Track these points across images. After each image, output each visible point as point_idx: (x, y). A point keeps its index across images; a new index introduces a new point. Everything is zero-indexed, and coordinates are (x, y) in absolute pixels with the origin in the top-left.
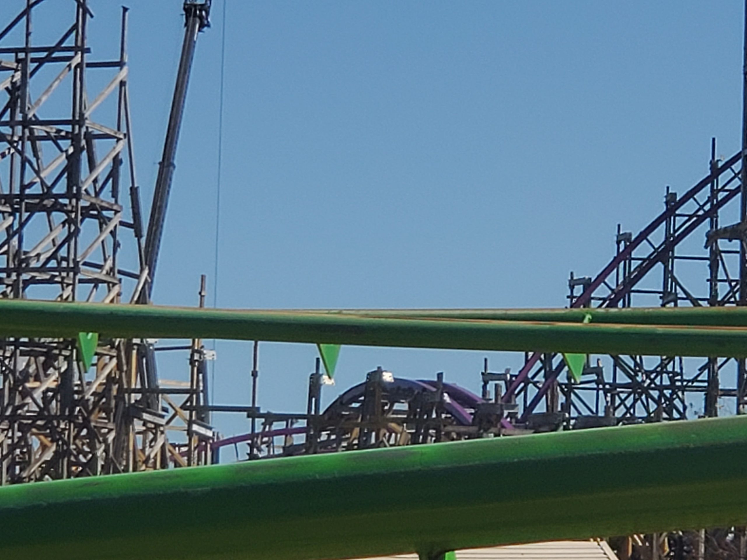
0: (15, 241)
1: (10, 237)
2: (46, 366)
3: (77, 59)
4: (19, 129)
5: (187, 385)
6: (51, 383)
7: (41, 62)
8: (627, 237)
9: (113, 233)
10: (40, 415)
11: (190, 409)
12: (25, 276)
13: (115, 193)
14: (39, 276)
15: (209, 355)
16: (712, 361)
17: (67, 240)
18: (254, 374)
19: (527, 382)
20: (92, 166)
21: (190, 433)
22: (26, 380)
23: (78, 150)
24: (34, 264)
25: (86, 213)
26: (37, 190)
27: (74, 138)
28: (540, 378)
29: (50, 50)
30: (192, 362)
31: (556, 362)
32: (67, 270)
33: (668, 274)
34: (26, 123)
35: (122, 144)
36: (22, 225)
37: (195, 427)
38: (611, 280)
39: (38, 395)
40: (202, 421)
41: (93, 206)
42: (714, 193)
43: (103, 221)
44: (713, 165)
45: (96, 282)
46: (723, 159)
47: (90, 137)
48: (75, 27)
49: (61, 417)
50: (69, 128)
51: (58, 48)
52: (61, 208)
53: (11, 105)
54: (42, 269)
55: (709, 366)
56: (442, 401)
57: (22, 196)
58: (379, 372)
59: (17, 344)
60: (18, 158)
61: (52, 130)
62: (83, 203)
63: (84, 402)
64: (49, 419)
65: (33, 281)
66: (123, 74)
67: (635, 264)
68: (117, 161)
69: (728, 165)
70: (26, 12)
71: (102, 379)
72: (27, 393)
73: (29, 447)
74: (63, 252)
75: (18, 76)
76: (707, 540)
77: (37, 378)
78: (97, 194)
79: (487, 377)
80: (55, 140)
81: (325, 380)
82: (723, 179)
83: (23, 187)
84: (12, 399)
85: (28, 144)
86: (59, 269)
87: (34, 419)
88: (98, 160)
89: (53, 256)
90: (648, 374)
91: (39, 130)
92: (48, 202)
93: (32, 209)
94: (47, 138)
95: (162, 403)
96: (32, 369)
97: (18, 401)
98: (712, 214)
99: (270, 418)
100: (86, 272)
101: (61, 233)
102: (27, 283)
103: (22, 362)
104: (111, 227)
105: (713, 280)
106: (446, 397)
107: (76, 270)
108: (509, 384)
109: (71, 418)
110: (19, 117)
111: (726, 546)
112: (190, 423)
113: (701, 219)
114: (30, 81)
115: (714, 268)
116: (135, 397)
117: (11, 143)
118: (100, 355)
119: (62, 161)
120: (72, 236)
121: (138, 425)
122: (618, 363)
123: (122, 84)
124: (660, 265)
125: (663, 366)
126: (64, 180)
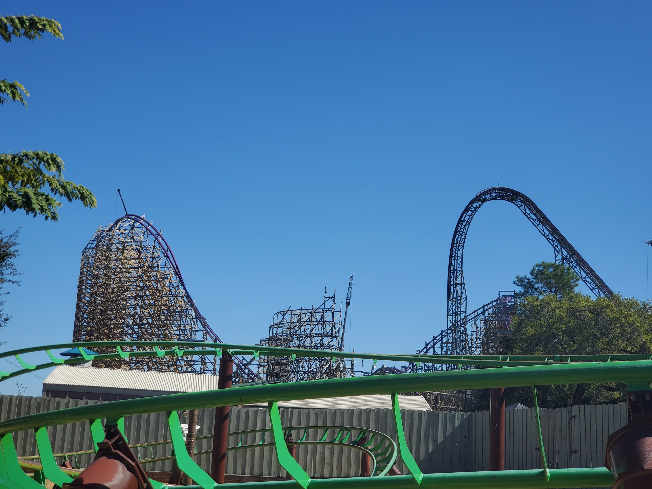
1: (321, 341)
2: (327, 363)
3: (333, 311)
5: (351, 367)
6: (327, 366)
7: (327, 311)
8: (427, 343)
9: (339, 341)
10: (325, 372)
11: (351, 371)
13: (339, 334)
14: (326, 348)
15: (354, 362)
16: (442, 365)
17: (331, 342)
18: (362, 365)
19: (409, 368)
20: (335, 329)
21: (351, 375)
22: (323, 365)
23: (333, 326)
24: (325, 345)
25: (334, 337)
26: (326, 333)
27: (332, 324)
28: (412, 367)
29: (328, 309)
30: (352, 363)
31: (414, 365)
32: (331, 347)
33: (434, 350)
34: (324, 321)
35: (340, 325)
36: (323, 339)
37: (352, 374)
38: (424, 351)
39: (325, 368)
40: (353, 373)
41: (335, 336)
42: (442, 336)
43: (337, 339)
44: (442, 331)
45: (335, 349)
47: (335, 324)
48: (333, 305)
49: (329, 372)
50: (331, 322)
51: (330, 309)
52: (330, 336)
53: (322, 318)
54: (326, 346)
55: (441, 366)
56: (394, 371)
57: (323, 334)
58: (384, 366)
59: (322, 359)
60: (323, 327)
61: (329, 323)
62: (333, 335)
63: (333, 370)
64: (327, 372)
65: (325, 348)
66: (341, 313)
67: (428, 348)
68: (339, 328)
69: (444, 331)
70: (324, 302)
71: (336, 366)
72: (323, 368)
73: (323, 377)
74: (330, 344)
75: (323, 313)
76: (441, 397)
77: (325, 365)
78: (336, 334)
79: (402, 367)
80: (329, 324)
81: (375, 367)
83: (323, 332)
84: (321, 369)
85: (324, 325)
86: (329, 346)
87: (324, 372)
88: (336, 328)
89: (328, 344)
90: (430, 367)
91: (326, 323)
92: (328, 335)
93: (325, 336)
95: (346, 370)
96: (324, 364)
98: (442, 340)
99: (365, 373)
100: (334, 347)
101: (330, 340)
102: (324, 349)
103: (323, 362)
106: (395, 370)
107: (332, 347)
108: (406, 368)
109: (331, 372)
111: (444, 398)
112: (351, 374)
114: (325, 314)
116: (342, 369)
117: (321, 325)
118: (336, 362)
119: (330, 328)
120: (332, 341)
121: (342, 374)
122: (425, 365)
123: (341, 315)
124: (432, 348)
125: (433, 366)
126: (330, 331)
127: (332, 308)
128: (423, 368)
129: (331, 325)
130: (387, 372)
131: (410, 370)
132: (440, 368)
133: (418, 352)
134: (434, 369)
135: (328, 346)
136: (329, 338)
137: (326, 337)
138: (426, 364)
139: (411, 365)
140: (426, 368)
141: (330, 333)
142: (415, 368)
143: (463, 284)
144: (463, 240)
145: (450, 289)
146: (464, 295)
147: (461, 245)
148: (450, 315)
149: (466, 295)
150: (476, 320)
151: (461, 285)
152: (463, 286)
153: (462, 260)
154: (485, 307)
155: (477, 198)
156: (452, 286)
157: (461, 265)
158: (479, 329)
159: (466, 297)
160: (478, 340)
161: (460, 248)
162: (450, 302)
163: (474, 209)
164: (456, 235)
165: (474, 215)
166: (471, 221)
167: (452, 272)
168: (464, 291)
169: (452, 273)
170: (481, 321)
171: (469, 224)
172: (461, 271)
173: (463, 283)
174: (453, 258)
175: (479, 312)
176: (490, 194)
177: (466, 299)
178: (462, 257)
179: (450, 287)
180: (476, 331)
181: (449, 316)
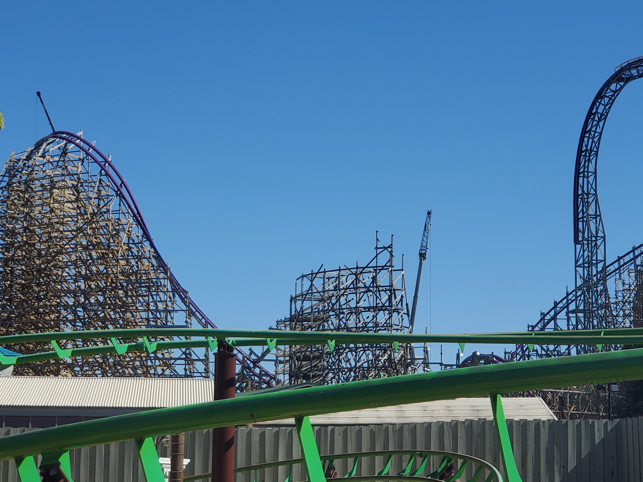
0: (375, 319)
1: (373, 318)
2: (384, 353)
3: (390, 269)
4: (375, 288)
5: (423, 357)
6: (386, 357)
7: (381, 270)
8: (543, 314)
9: (402, 316)
10: (383, 367)
11: (424, 364)
12: (378, 328)
13: (402, 305)
14: (382, 328)
15: (429, 349)
16: (569, 347)
17: (389, 318)
18: (441, 354)
19: (517, 354)
20: (395, 298)
21: (424, 370)
22: (379, 356)
23: (391, 294)
24: (380, 325)
25: (394, 311)
26: (380, 305)
27: (390, 291)
28: (521, 353)
29: (383, 267)
30: (424, 351)
31: (525, 349)
32: (389, 326)
33: (555, 323)
34: (377, 287)
35: (404, 292)
36: (377, 315)
37: (426, 369)
38: (539, 325)
39: (382, 361)
40: (427, 367)
41: (396, 309)
42: (568, 300)
43: (399, 313)
44: (567, 293)
45: (397, 330)
46: (570, 291)
47: (394, 290)
48: (390, 260)
49: (389, 367)
50: (389, 288)
51: (385, 266)
52: (387, 310)
53: (373, 282)
54: (382, 326)
55: (568, 349)
56: (493, 360)
57: (376, 307)
58: (476, 352)
59: (376, 347)
60: (375, 296)
61: (384, 288)
62: (393, 308)
63: (395, 363)
64: (386, 367)
65: (380, 330)
66: (403, 273)
67: (546, 321)
68: (402, 297)
69: (571, 293)
70: (376, 256)
71: (400, 356)
72: (380, 360)
73: (380, 375)
74: (388, 322)
75: (374, 274)
76: (570, 397)
77: (382, 356)
78: (397, 306)
79: (506, 353)
80: (385, 291)
81: (461, 355)
82: (570, 297)
83: (377, 304)
84: (375, 362)
85: (378, 293)
86: (387, 326)
87: (381, 367)
88: (397, 296)
89: (385, 323)
90: (551, 351)
91: (381, 289)
92: (384, 308)
93: (379, 310)
94: (383, 290)
95: (416, 362)
96: (380, 354)
97: (377, 363)
98: (567, 307)
99: (446, 366)
100: (395, 327)
101: (387, 316)
102: (378, 330)
103: (378, 352)
104: (401, 314)
105: (568, 325)
106: (495, 359)
107: (392, 326)
108: (512, 355)
109: (392, 367)
110: (375, 285)
111: (575, 399)
112: (424, 367)
113: (564, 308)
114: (378, 275)
115: (568, 321)
116: (409, 361)
117: (373, 292)
118: (399, 350)
119: (387, 297)
120: (391, 317)
121: (410, 368)
122: (542, 348)
123: (403, 275)
124: (553, 321)
125: (555, 349)
126: (388, 302)
127: (388, 264)
128: (540, 353)
129: (388, 292)
130: (481, 362)
131: (518, 357)
132: (567, 352)
133: (530, 329)
134: (556, 353)
135: (385, 325)
136: (387, 312)
137: (382, 312)
138: (544, 346)
139: (520, 349)
140: (544, 353)
141: (387, 304)
142: (527, 353)
143: (599, 216)
144: (597, 145)
145: (578, 224)
146: (600, 234)
147: (593, 153)
148: (579, 266)
149: (604, 233)
150: (622, 272)
151: (596, 218)
152: (598, 218)
153: (595, 177)
154: (636, 251)
155: (617, 75)
156: (581, 220)
157: (594, 186)
158: (627, 287)
159: (604, 237)
160: (627, 304)
161: (591, 158)
162: (579, 246)
163: (612, 93)
164: (584, 137)
165: (612, 103)
166: (607, 114)
167: (581, 197)
168: (601, 228)
169: (579, 200)
170: (631, 274)
171: (605, 118)
172: (594, 194)
173: (598, 214)
174: (582, 175)
175: (627, 258)
176: (637, 67)
177: (604, 240)
178: (595, 173)
179: (578, 222)
180: (623, 290)
181: (577, 269)
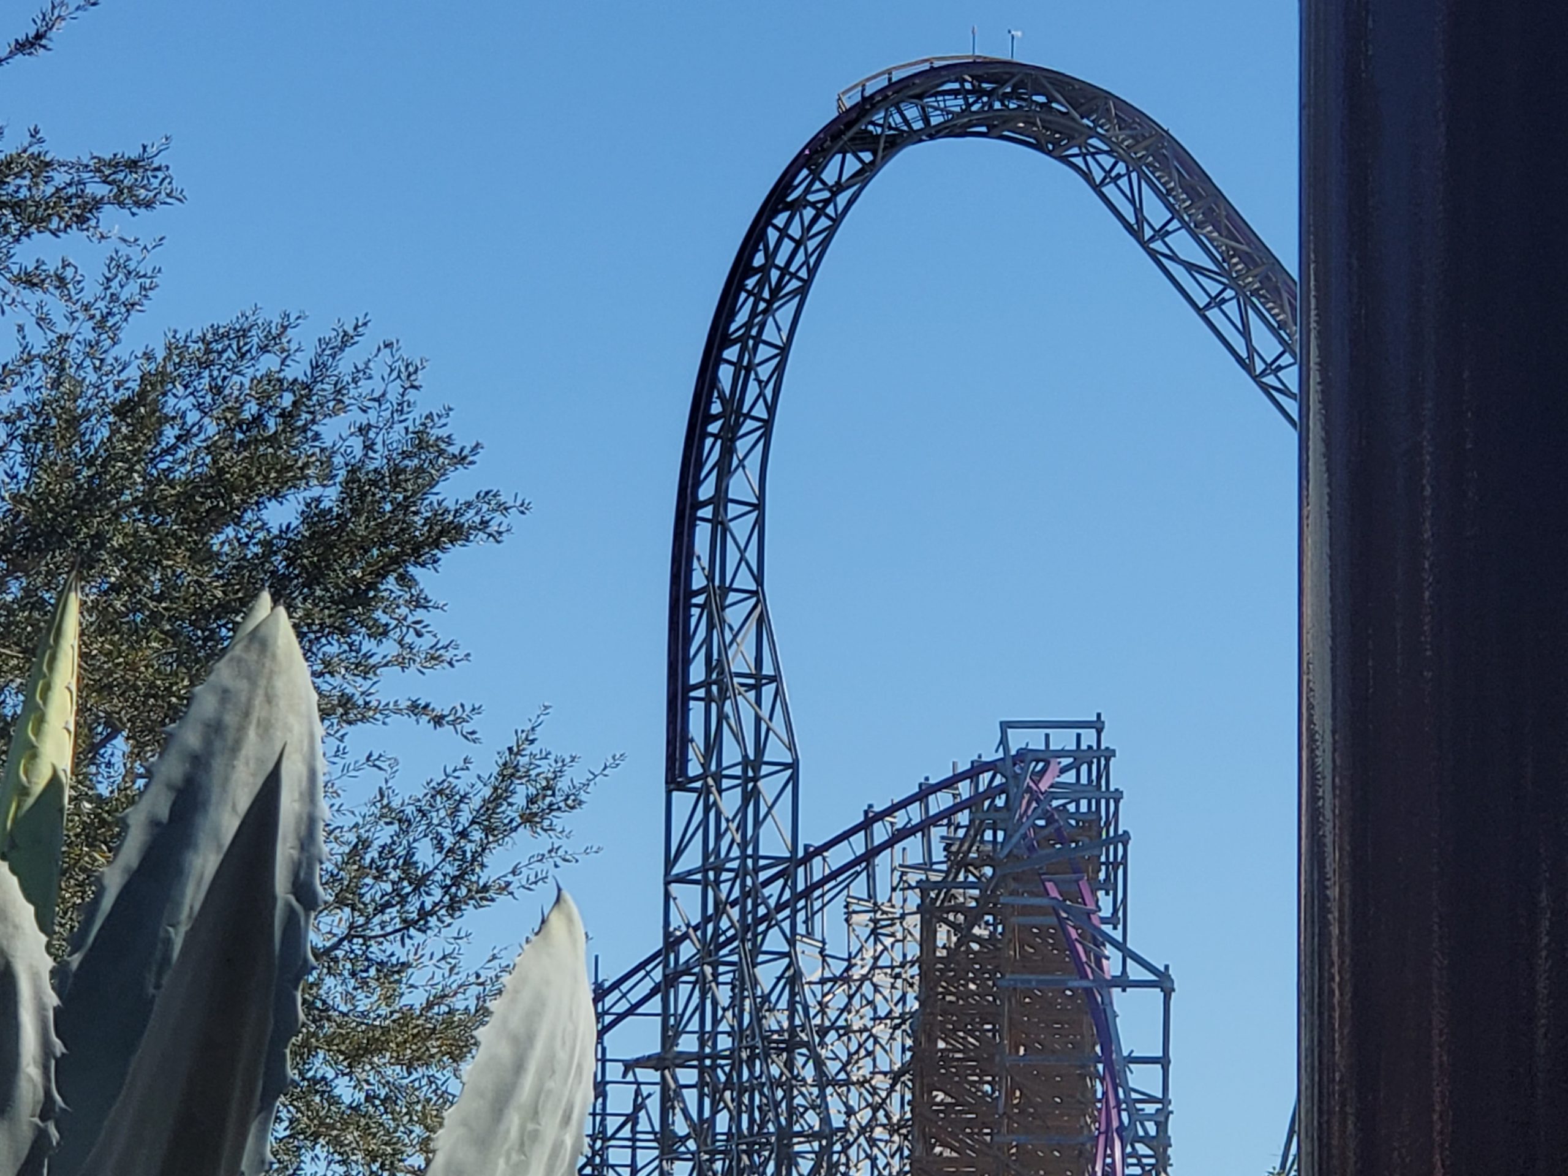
143: (772, 679)
144: (769, 392)
145: (686, 711)
147: (749, 425)
148: (682, 879)
149: (791, 747)
151: (757, 688)
152: (768, 691)
153: (760, 523)
154: (878, 826)
155: (849, 125)
156: (701, 693)
159: (794, 766)
161: (742, 446)
163: (826, 194)
164: (720, 360)
167: (700, 600)
169: (696, 612)
170: (855, 918)
171: (803, 292)
172: (754, 593)
173: (768, 670)
174: (706, 512)
177: (794, 779)
178: (759, 506)
179: (686, 700)
181: (674, 888)
